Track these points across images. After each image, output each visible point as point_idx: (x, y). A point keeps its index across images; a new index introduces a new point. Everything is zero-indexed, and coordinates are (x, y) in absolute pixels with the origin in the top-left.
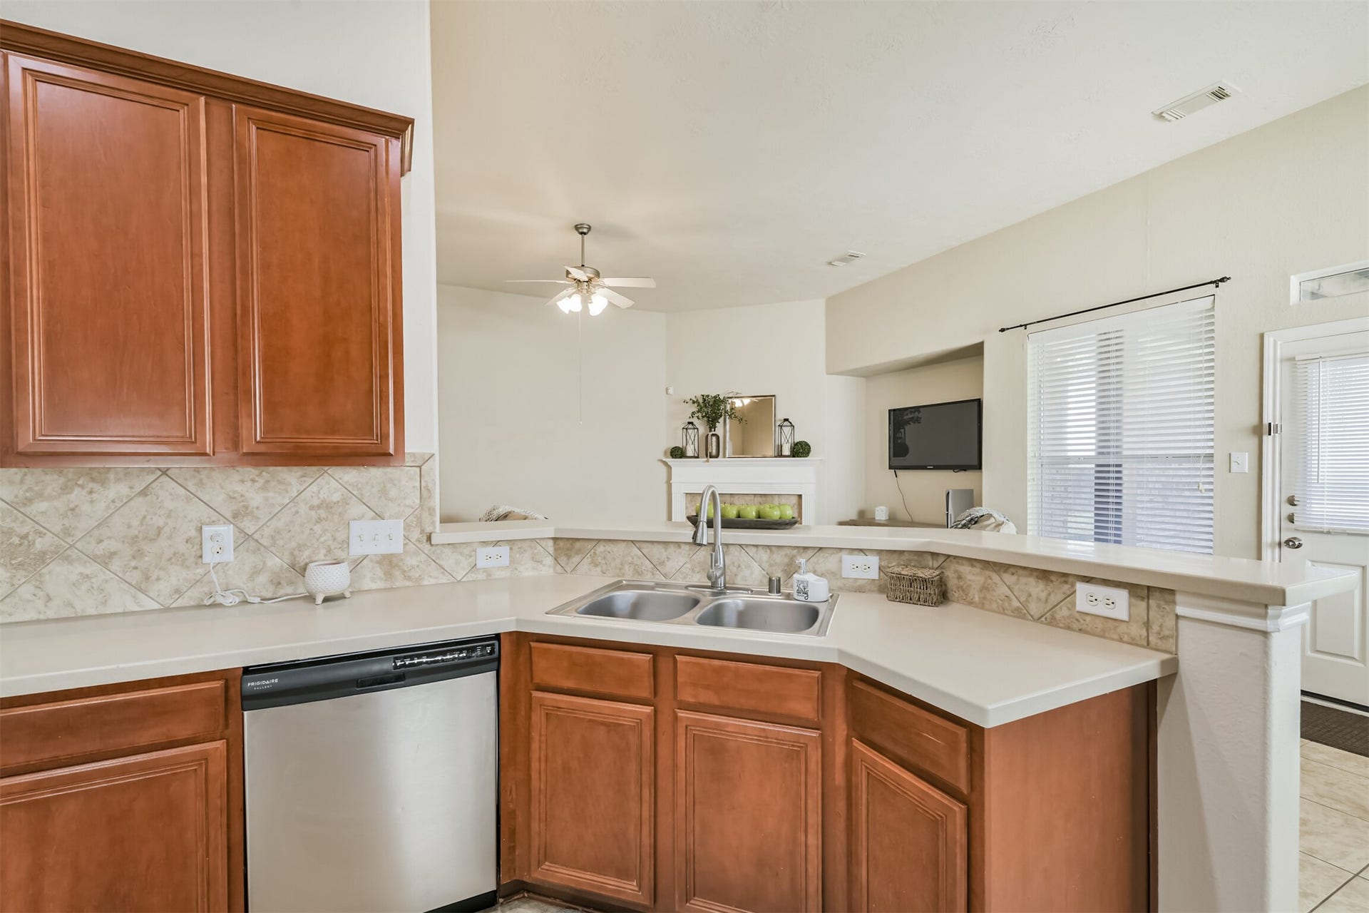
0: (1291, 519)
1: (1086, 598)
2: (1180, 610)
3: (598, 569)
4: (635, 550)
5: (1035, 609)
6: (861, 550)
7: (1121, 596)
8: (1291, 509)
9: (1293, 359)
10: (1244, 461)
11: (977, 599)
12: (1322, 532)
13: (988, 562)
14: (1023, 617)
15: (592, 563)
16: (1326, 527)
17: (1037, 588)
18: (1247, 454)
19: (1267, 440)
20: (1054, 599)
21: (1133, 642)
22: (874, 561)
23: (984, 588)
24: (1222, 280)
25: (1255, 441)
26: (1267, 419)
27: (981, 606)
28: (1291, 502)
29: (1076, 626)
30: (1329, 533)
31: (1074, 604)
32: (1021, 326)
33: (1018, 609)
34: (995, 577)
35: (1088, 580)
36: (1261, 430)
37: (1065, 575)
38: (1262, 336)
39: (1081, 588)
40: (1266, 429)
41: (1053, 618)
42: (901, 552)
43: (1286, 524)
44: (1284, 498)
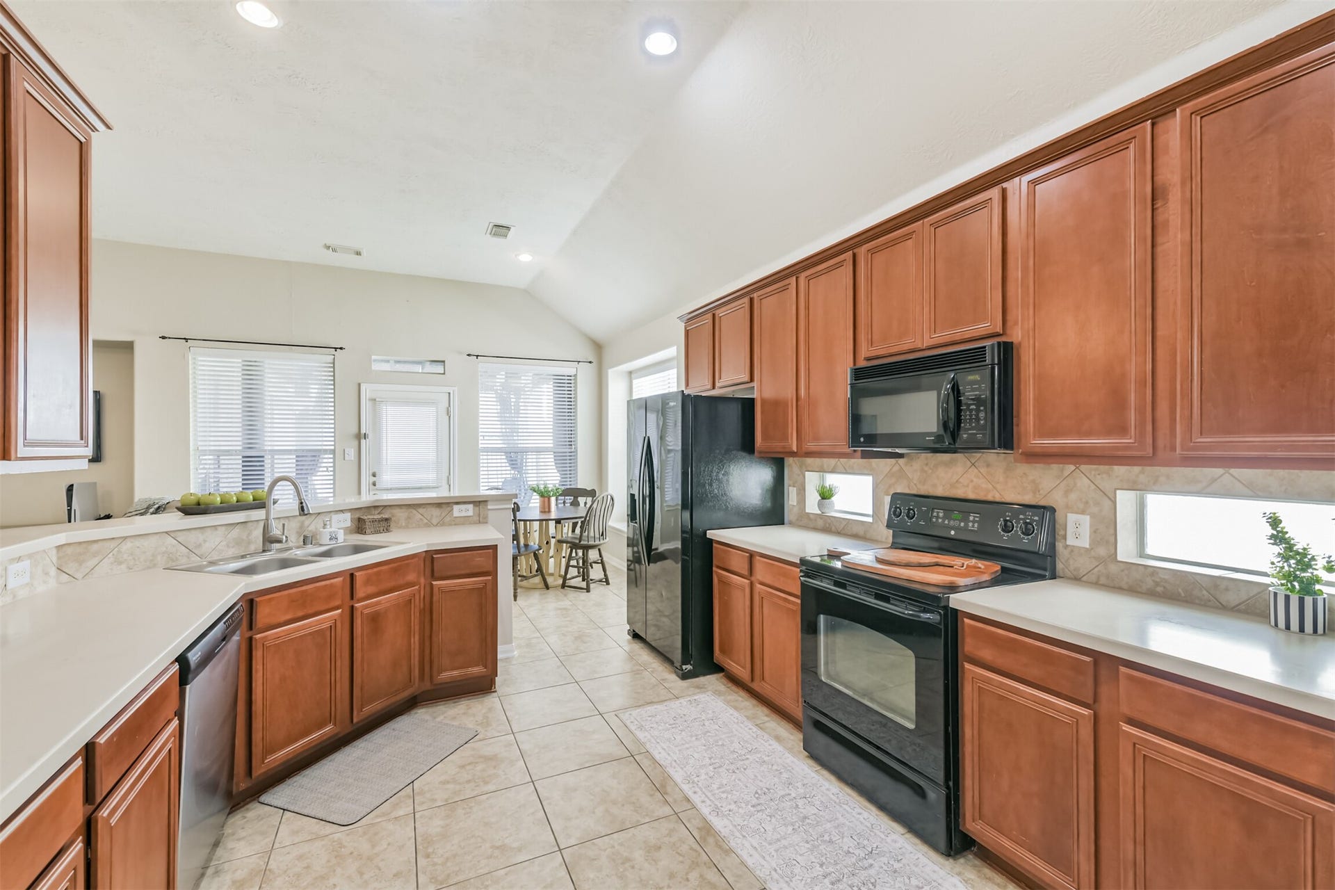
0: (374, 484)
1: (458, 511)
2: (489, 507)
3: (123, 567)
4: (170, 540)
5: (435, 521)
6: (342, 511)
7: (471, 507)
8: (374, 479)
9: (375, 400)
10: (351, 454)
11: (404, 524)
12: (387, 490)
13: (409, 505)
14: (429, 526)
15: (115, 562)
16: (389, 486)
17: (436, 512)
18: (353, 450)
19: (363, 441)
20: (443, 515)
21: (475, 523)
22: (348, 516)
23: (409, 518)
24: (341, 348)
25: (356, 443)
26: (363, 431)
27: (407, 527)
28: (374, 475)
29: (453, 523)
30: (391, 489)
31: (453, 515)
32: (185, 339)
33: (427, 523)
34: (414, 511)
35: (457, 503)
36: (360, 436)
37: (448, 503)
38: (359, 385)
39: (456, 508)
40: (363, 436)
41: (444, 523)
42: (361, 508)
43: (372, 487)
44: (371, 474)
